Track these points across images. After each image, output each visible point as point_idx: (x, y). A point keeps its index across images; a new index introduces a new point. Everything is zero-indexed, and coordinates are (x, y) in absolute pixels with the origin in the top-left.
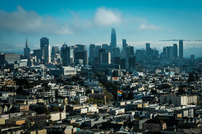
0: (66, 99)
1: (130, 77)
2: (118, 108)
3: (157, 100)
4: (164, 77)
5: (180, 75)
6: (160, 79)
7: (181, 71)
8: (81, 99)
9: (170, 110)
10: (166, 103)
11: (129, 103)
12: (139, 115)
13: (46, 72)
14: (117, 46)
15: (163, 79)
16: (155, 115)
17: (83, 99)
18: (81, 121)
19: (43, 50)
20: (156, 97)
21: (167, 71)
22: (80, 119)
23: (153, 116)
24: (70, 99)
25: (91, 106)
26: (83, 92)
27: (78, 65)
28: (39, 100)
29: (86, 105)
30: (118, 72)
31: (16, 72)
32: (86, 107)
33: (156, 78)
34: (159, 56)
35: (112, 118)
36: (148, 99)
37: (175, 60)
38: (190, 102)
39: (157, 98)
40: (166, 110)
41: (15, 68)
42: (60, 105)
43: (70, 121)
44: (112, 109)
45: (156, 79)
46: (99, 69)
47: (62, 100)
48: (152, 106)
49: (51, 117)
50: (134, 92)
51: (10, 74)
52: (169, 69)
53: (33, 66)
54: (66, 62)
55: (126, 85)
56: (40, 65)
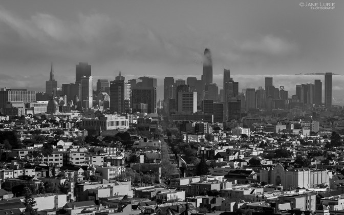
0: (81, 171)
1: (225, 136)
2: (173, 191)
3: (255, 177)
4: (287, 138)
5: (319, 136)
6: (279, 141)
7: (323, 128)
8: (109, 172)
9: (272, 195)
10: (270, 183)
11: (196, 180)
12: (209, 203)
13: (75, 123)
14: (214, 82)
15: (285, 141)
16: (240, 205)
17: (114, 172)
18: (91, 212)
19: (80, 85)
20: (253, 172)
21: (297, 127)
22: (91, 209)
23: (235, 206)
24: (89, 172)
25: (118, 185)
26: (121, 160)
27: (138, 112)
28: (26, 170)
29: (110, 182)
30: (203, 128)
31: (20, 122)
32: (109, 187)
33: (272, 139)
34: (289, 101)
35: (154, 209)
36: (239, 175)
37: (317, 110)
38: (316, 183)
39: (254, 174)
40: (263, 197)
41: (20, 115)
42: (63, 181)
43: (70, 210)
44: (160, 192)
45: (271, 142)
46: (174, 121)
47: (73, 173)
48: (238, 189)
49: (35, 202)
50: (217, 161)
51: (9, 125)
52: (300, 124)
53: (57, 112)
54: (117, 106)
55: (207, 149)
56: (72, 111)
